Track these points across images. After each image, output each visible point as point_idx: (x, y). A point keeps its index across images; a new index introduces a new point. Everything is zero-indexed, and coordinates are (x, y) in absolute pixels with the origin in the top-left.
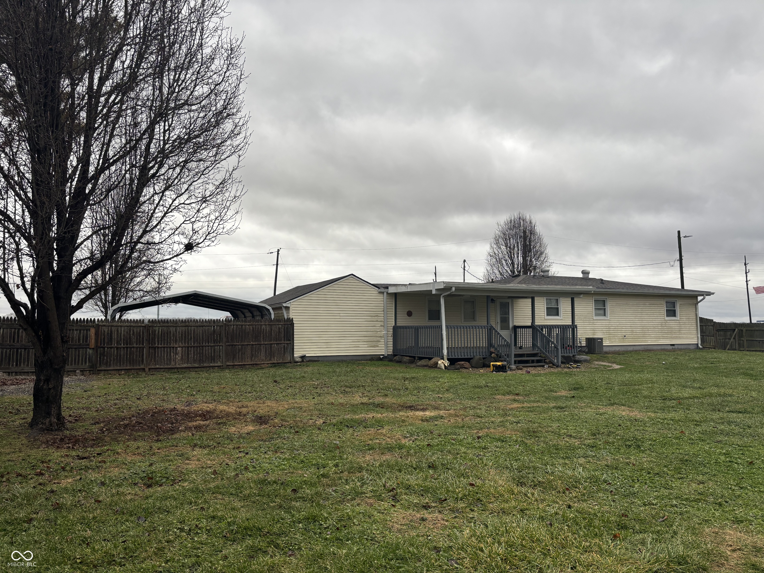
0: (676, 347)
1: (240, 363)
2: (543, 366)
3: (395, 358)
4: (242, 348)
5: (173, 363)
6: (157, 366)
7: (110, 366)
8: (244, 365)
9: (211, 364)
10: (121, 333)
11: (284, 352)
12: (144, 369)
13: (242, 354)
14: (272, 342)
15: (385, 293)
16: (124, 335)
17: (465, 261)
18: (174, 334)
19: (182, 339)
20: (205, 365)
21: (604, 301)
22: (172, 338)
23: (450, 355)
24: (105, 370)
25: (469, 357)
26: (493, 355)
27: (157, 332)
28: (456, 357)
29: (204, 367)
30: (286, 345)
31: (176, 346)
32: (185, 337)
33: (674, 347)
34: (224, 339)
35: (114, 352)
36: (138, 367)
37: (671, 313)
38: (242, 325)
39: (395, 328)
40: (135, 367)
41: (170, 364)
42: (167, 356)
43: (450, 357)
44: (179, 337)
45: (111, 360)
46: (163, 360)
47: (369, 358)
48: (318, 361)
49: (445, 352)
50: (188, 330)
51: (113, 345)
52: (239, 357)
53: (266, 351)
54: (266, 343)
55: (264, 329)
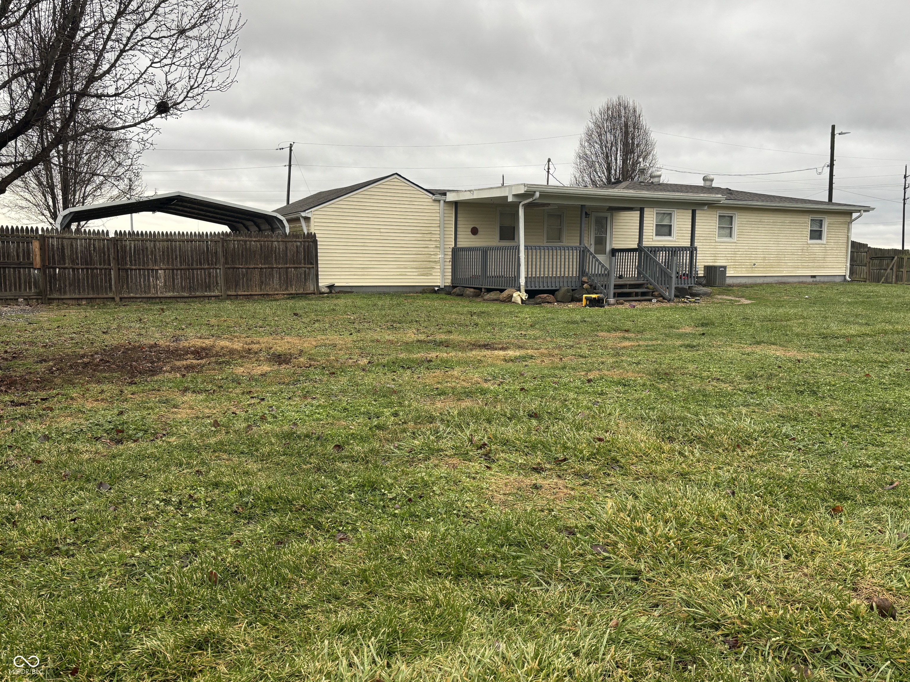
0: (818, 279)
1: (246, 293)
2: (650, 300)
3: (455, 290)
4: (247, 273)
5: (153, 291)
6: (132, 295)
7: (65, 293)
8: (251, 295)
9: (206, 294)
10: (77, 248)
11: (305, 279)
12: (114, 298)
13: (247, 280)
14: (288, 266)
15: (442, 202)
16: (82, 251)
17: (549, 160)
18: (152, 251)
19: (164, 259)
20: (198, 294)
21: (732, 217)
22: (150, 257)
23: (529, 285)
24: (58, 299)
25: (554, 288)
26: (585, 286)
27: (128, 248)
28: (537, 288)
29: (196, 297)
30: (307, 270)
31: (157, 268)
32: (168, 256)
33: (814, 279)
34: (222, 260)
35: (69, 274)
36: (103, 296)
37: (816, 234)
38: (246, 241)
39: (456, 251)
40: (100, 296)
41: (150, 292)
42: (144, 281)
43: (529, 288)
44: (160, 256)
45: (66, 286)
46: (138, 287)
47: (419, 289)
48: (352, 292)
49: (522, 281)
50: (171, 246)
51: (67, 265)
52: (243, 284)
53: (280, 277)
54: (280, 266)
55: (276, 248)
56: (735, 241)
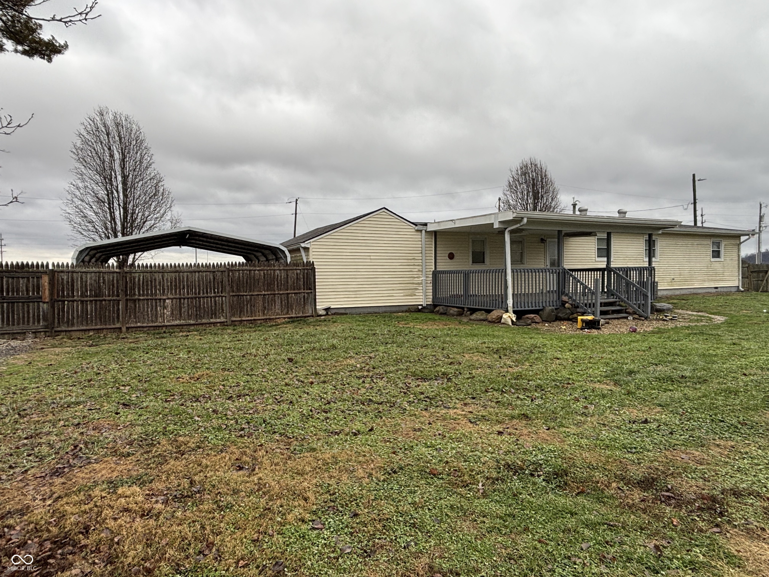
0: (719, 290)
1: (250, 318)
2: (626, 318)
3: (437, 309)
4: (251, 299)
5: (160, 319)
6: (139, 324)
7: (73, 325)
8: (254, 320)
9: (212, 320)
10: (86, 282)
11: (304, 304)
12: (120, 328)
13: (251, 306)
14: (289, 292)
15: (424, 232)
16: (91, 284)
17: (500, 199)
18: (160, 282)
19: (172, 290)
20: (204, 321)
21: (653, 241)
22: (158, 287)
23: (515, 306)
24: (66, 331)
25: (537, 308)
26: (567, 305)
27: (137, 279)
28: (523, 309)
29: (202, 324)
30: (306, 295)
31: (164, 297)
32: (176, 286)
33: (717, 290)
34: (228, 288)
35: (77, 306)
36: (114, 326)
37: (717, 254)
38: (250, 271)
39: (435, 274)
40: (108, 327)
41: (156, 321)
42: (152, 310)
43: (516, 309)
44: (168, 286)
45: (73, 318)
46: (146, 317)
47: (405, 309)
48: (346, 314)
49: (510, 302)
50: (179, 276)
51: (75, 298)
52: (247, 310)
53: (281, 302)
54: (281, 292)
55: (278, 275)
56: (658, 260)
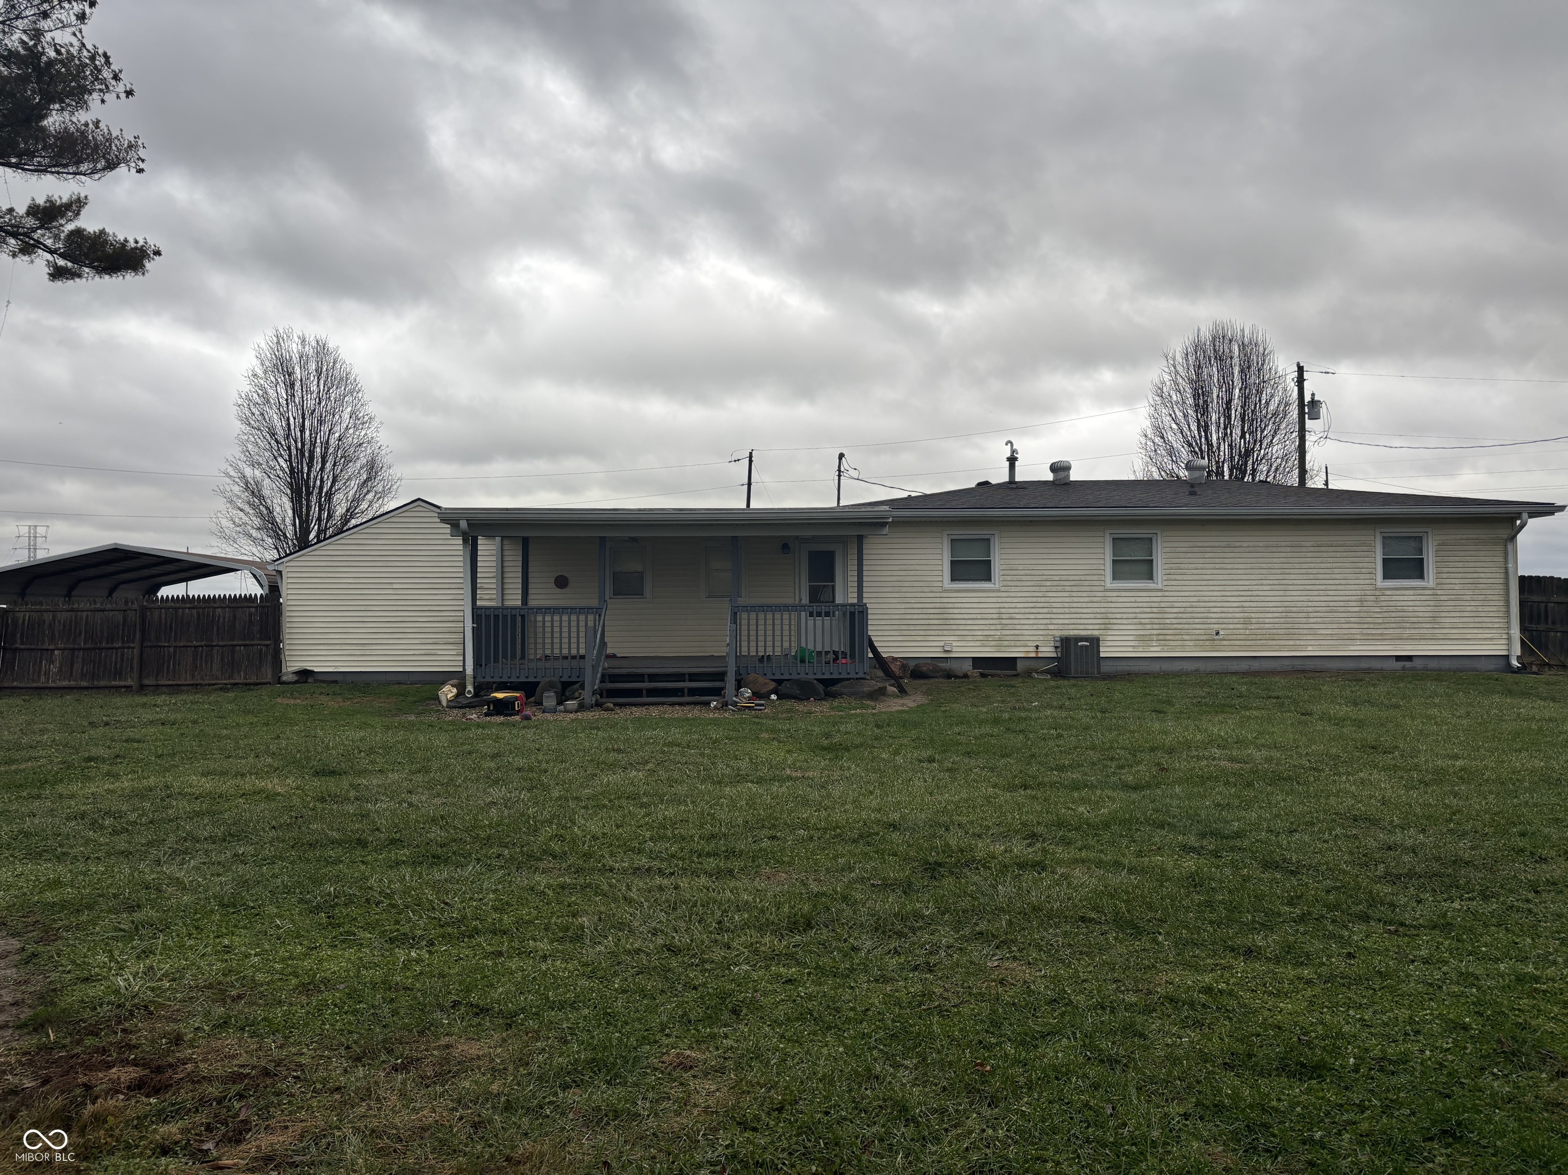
0: (1417, 663)
1: (171, 682)
4: (175, 653)
5: (41, 678)
6: (14, 684)
8: (177, 685)
11: (260, 662)
13: (174, 664)
14: (235, 643)
17: (841, 456)
18: (50, 626)
19: (64, 635)
20: (102, 683)
21: (1151, 539)
22: (46, 632)
27: (21, 621)
29: (99, 688)
30: (264, 648)
31: (53, 647)
33: (1408, 664)
34: (138, 636)
37: (1405, 568)
41: (37, 681)
42: (34, 665)
44: (59, 631)
46: (26, 674)
49: (469, 667)
52: (168, 670)
53: (222, 659)
54: (221, 643)
55: (219, 616)
56: (1160, 586)
